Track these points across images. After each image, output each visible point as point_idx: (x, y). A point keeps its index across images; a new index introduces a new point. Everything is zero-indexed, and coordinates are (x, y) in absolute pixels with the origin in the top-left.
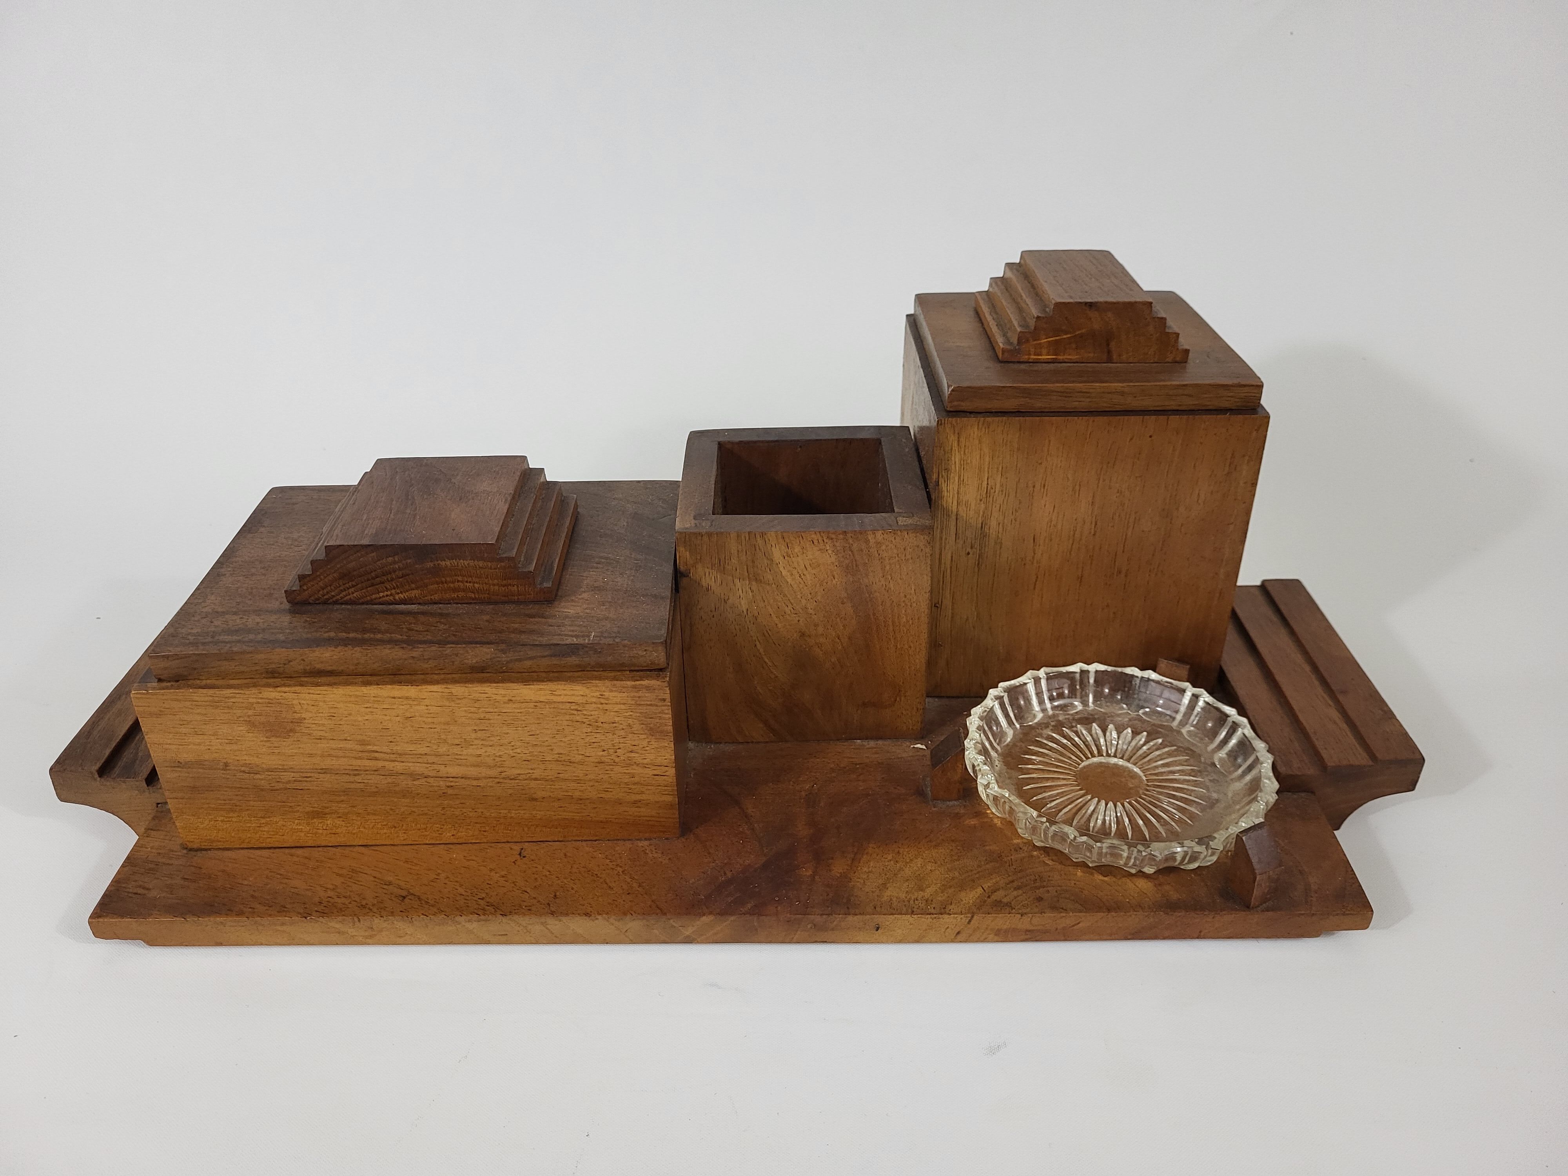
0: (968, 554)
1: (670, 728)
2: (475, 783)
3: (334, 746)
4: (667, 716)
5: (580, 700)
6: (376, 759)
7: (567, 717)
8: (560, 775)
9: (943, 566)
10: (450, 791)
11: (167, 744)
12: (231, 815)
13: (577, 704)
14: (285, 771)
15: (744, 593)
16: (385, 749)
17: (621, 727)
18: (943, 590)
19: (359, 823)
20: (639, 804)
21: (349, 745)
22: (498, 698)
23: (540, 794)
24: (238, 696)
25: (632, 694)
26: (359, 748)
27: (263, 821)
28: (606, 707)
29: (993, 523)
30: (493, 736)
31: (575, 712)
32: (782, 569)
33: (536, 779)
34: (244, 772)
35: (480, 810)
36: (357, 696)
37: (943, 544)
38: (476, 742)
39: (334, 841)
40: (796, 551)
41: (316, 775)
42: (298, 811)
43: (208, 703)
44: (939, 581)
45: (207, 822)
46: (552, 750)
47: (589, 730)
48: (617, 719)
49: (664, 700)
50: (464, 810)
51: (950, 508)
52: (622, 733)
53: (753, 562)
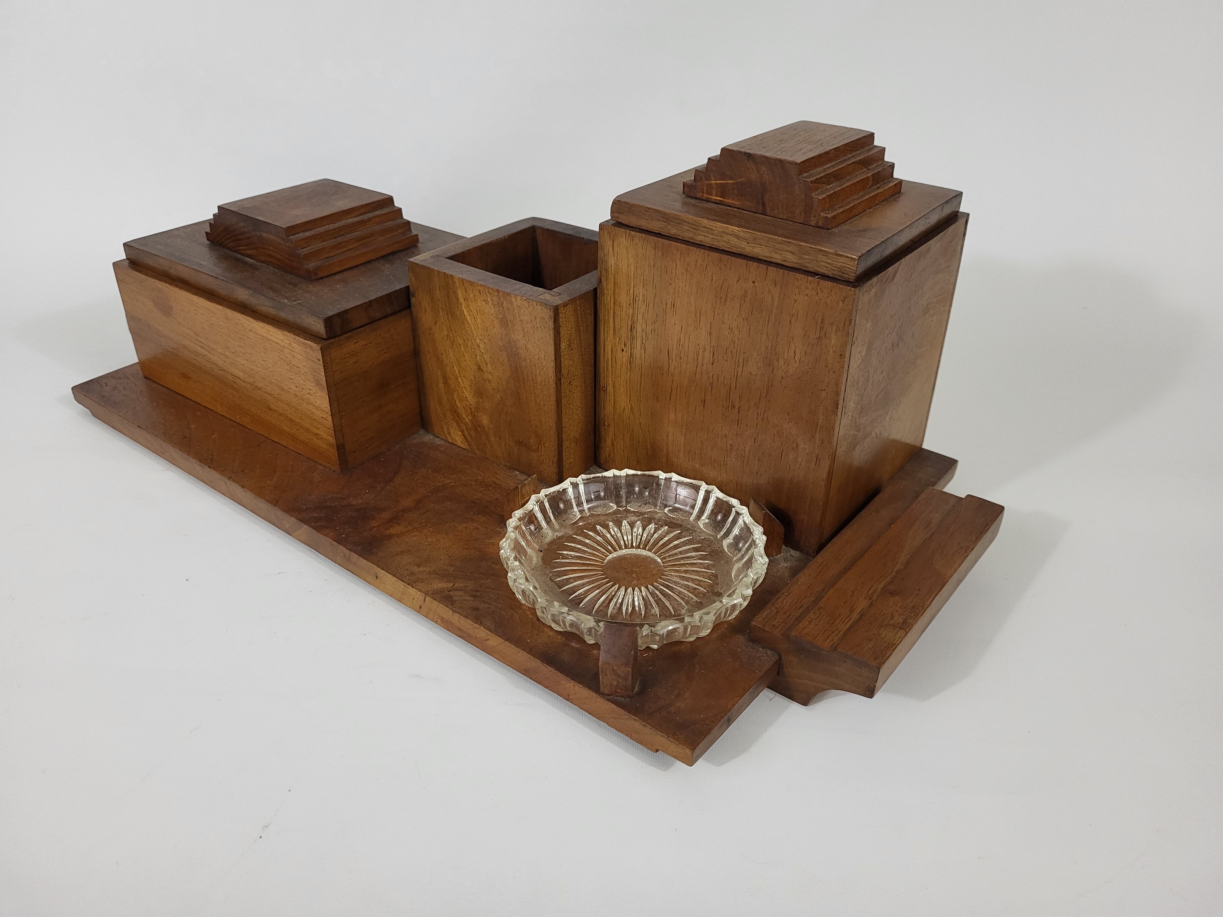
0: (623, 350)
1: (325, 384)
2: (244, 384)
3: (186, 331)
4: (322, 373)
5: (281, 343)
6: (203, 348)
7: (277, 354)
8: (279, 397)
9: (606, 355)
10: (235, 385)
14: (171, 340)
16: (206, 343)
17: (302, 372)
18: (607, 376)
20: (318, 437)
21: (191, 333)
22: (246, 326)
23: (272, 406)
24: (147, 281)
25: (304, 349)
26: (196, 337)
28: (293, 354)
29: (639, 328)
30: (247, 353)
31: (280, 352)
32: (464, 309)
33: (269, 394)
35: (248, 406)
36: (190, 300)
38: (241, 355)
39: (194, 398)
40: (471, 296)
41: (182, 349)
46: (273, 376)
47: (288, 368)
48: (299, 365)
49: (319, 361)
51: (610, 305)
52: (303, 377)
53: (448, 297)
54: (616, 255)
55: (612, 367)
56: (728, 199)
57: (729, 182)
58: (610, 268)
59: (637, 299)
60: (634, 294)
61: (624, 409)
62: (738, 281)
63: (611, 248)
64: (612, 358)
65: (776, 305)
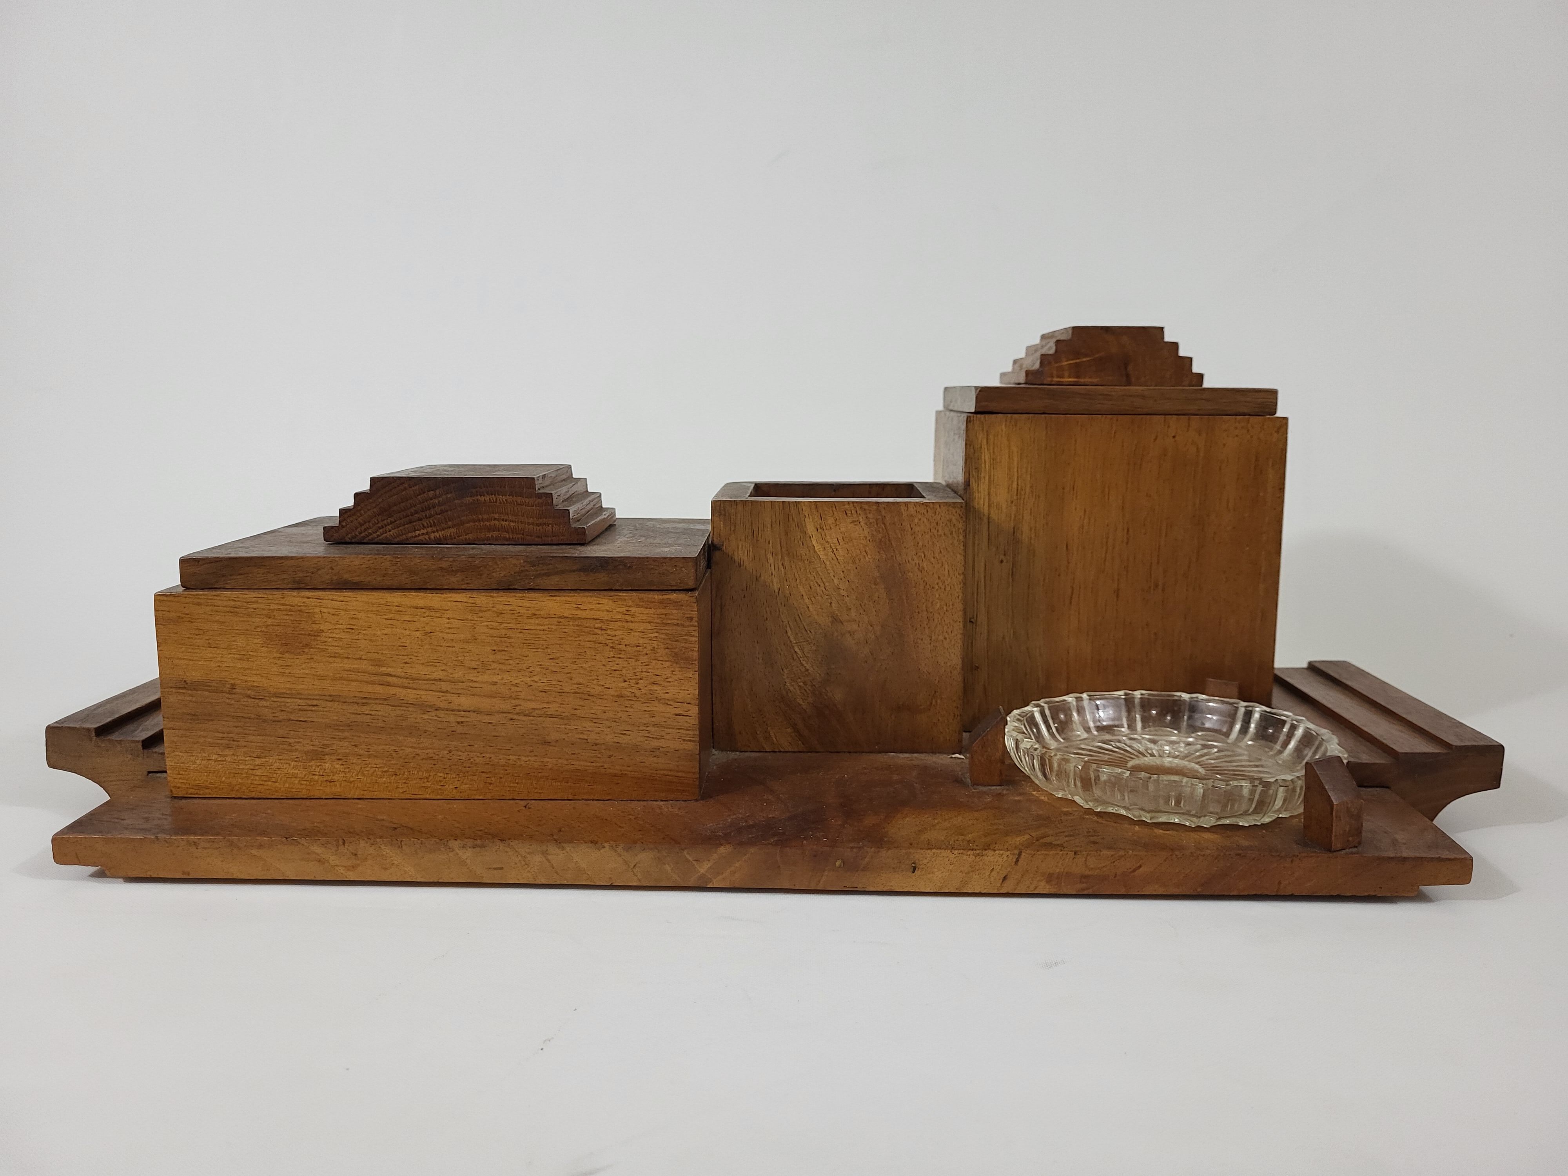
0: (1002, 561)
1: (696, 655)
2: (487, 719)
3: (347, 666)
4: (693, 639)
5: (606, 616)
6: (389, 685)
7: (591, 638)
8: (577, 712)
9: (977, 574)
10: (459, 729)
11: (178, 659)
12: (227, 752)
13: (602, 621)
14: (291, 696)
15: (777, 570)
16: (399, 672)
17: (645, 651)
18: (977, 602)
19: (358, 768)
20: (657, 753)
21: (364, 665)
22: (523, 611)
23: (553, 736)
24: (260, 600)
25: (659, 611)
26: (371, 669)
27: (258, 761)
28: (632, 626)
29: (1025, 528)
30: (511, 658)
31: (599, 632)
32: (814, 543)
33: (551, 716)
34: (249, 696)
35: (488, 755)
36: (380, 605)
37: (976, 550)
38: (494, 665)
39: (329, 790)
40: (829, 522)
41: (323, 704)
42: (296, 750)
43: (228, 609)
44: (973, 594)
45: (198, 762)
46: (571, 678)
47: (612, 654)
48: (641, 641)
49: (691, 619)
50: (471, 755)
51: (982, 511)
52: (645, 659)
53: (787, 534)
54: (992, 448)
55: (985, 588)
56: (1085, 378)
57: (1085, 359)
58: (983, 465)
59: (1023, 493)
60: (1017, 488)
61: (1003, 638)
62: (1155, 440)
63: (985, 441)
64: (985, 577)
65: (1202, 454)
